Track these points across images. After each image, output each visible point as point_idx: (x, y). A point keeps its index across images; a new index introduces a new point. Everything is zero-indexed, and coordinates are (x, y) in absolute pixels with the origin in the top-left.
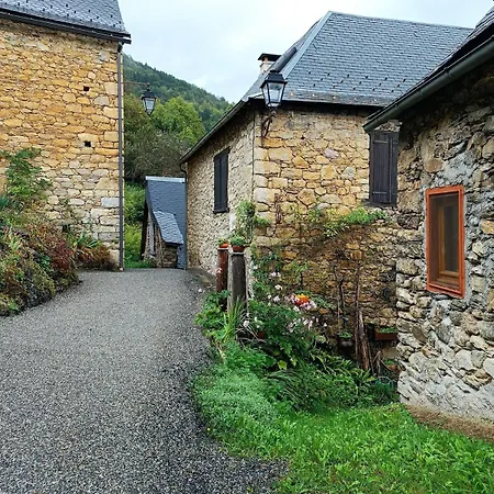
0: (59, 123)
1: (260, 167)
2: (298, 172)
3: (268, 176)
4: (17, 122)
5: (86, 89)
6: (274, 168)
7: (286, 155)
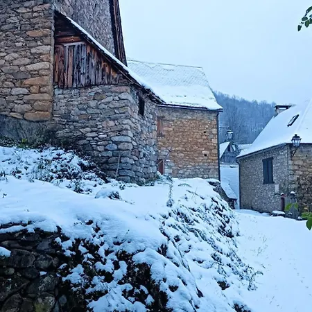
0: (195, 147)
1: (291, 168)
2: (305, 169)
3: (294, 171)
4: (180, 148)
5: (205, 132)
6: (296, 168)
7: (301, 163)
